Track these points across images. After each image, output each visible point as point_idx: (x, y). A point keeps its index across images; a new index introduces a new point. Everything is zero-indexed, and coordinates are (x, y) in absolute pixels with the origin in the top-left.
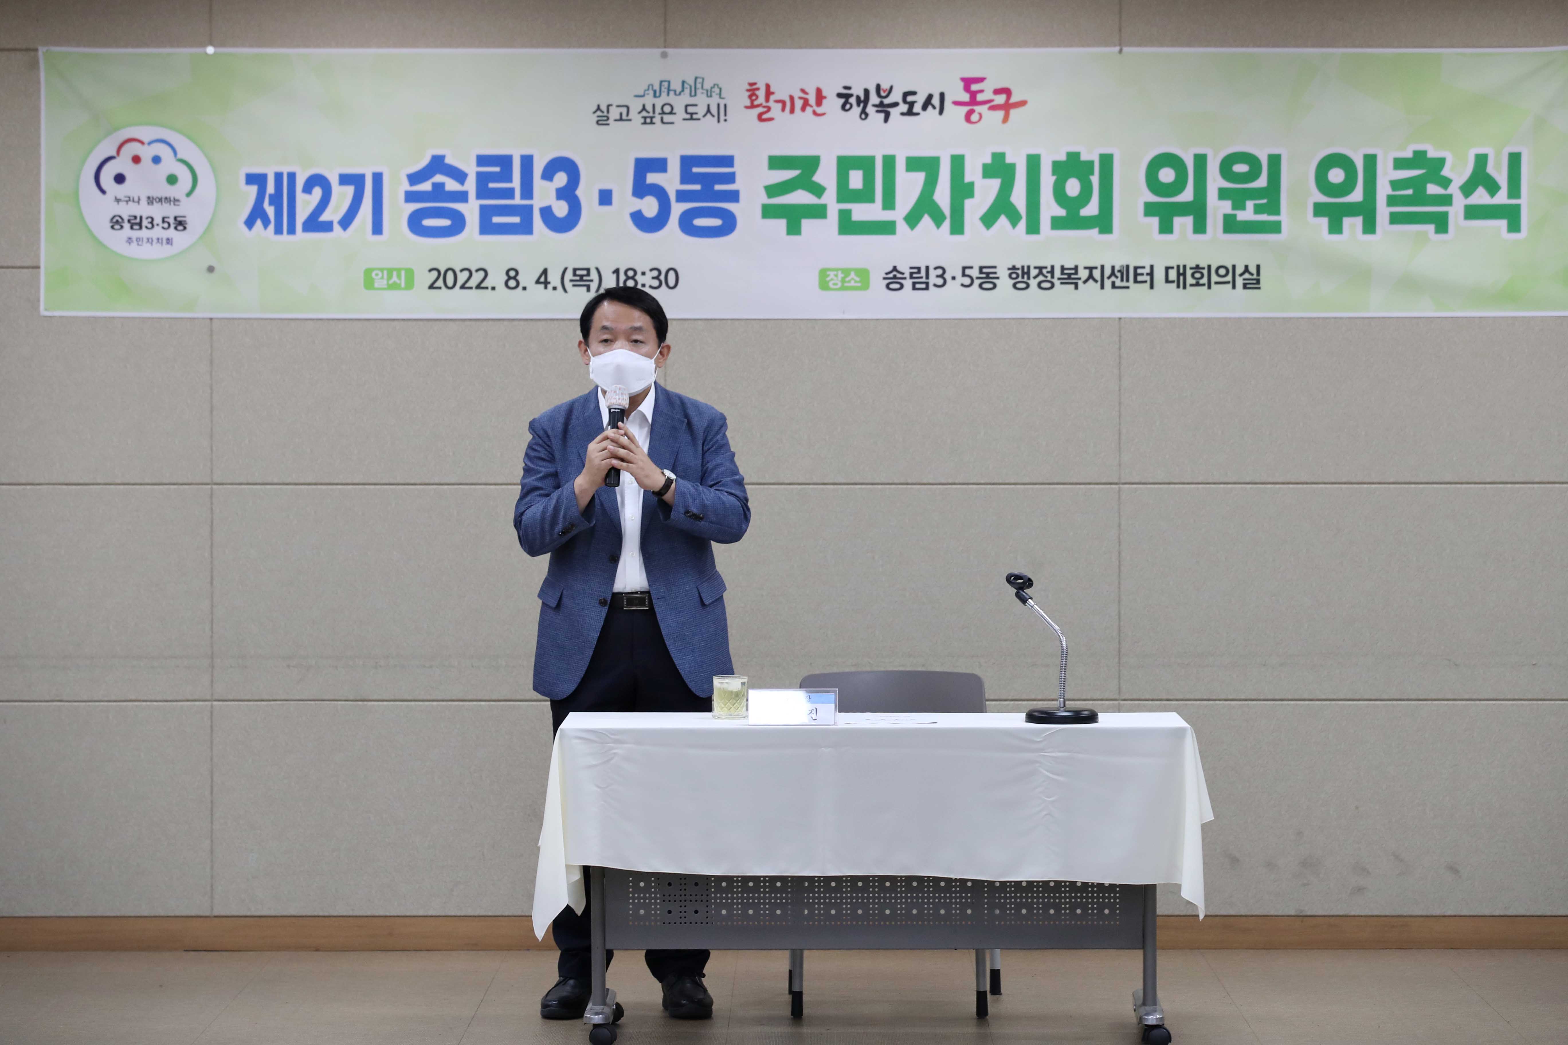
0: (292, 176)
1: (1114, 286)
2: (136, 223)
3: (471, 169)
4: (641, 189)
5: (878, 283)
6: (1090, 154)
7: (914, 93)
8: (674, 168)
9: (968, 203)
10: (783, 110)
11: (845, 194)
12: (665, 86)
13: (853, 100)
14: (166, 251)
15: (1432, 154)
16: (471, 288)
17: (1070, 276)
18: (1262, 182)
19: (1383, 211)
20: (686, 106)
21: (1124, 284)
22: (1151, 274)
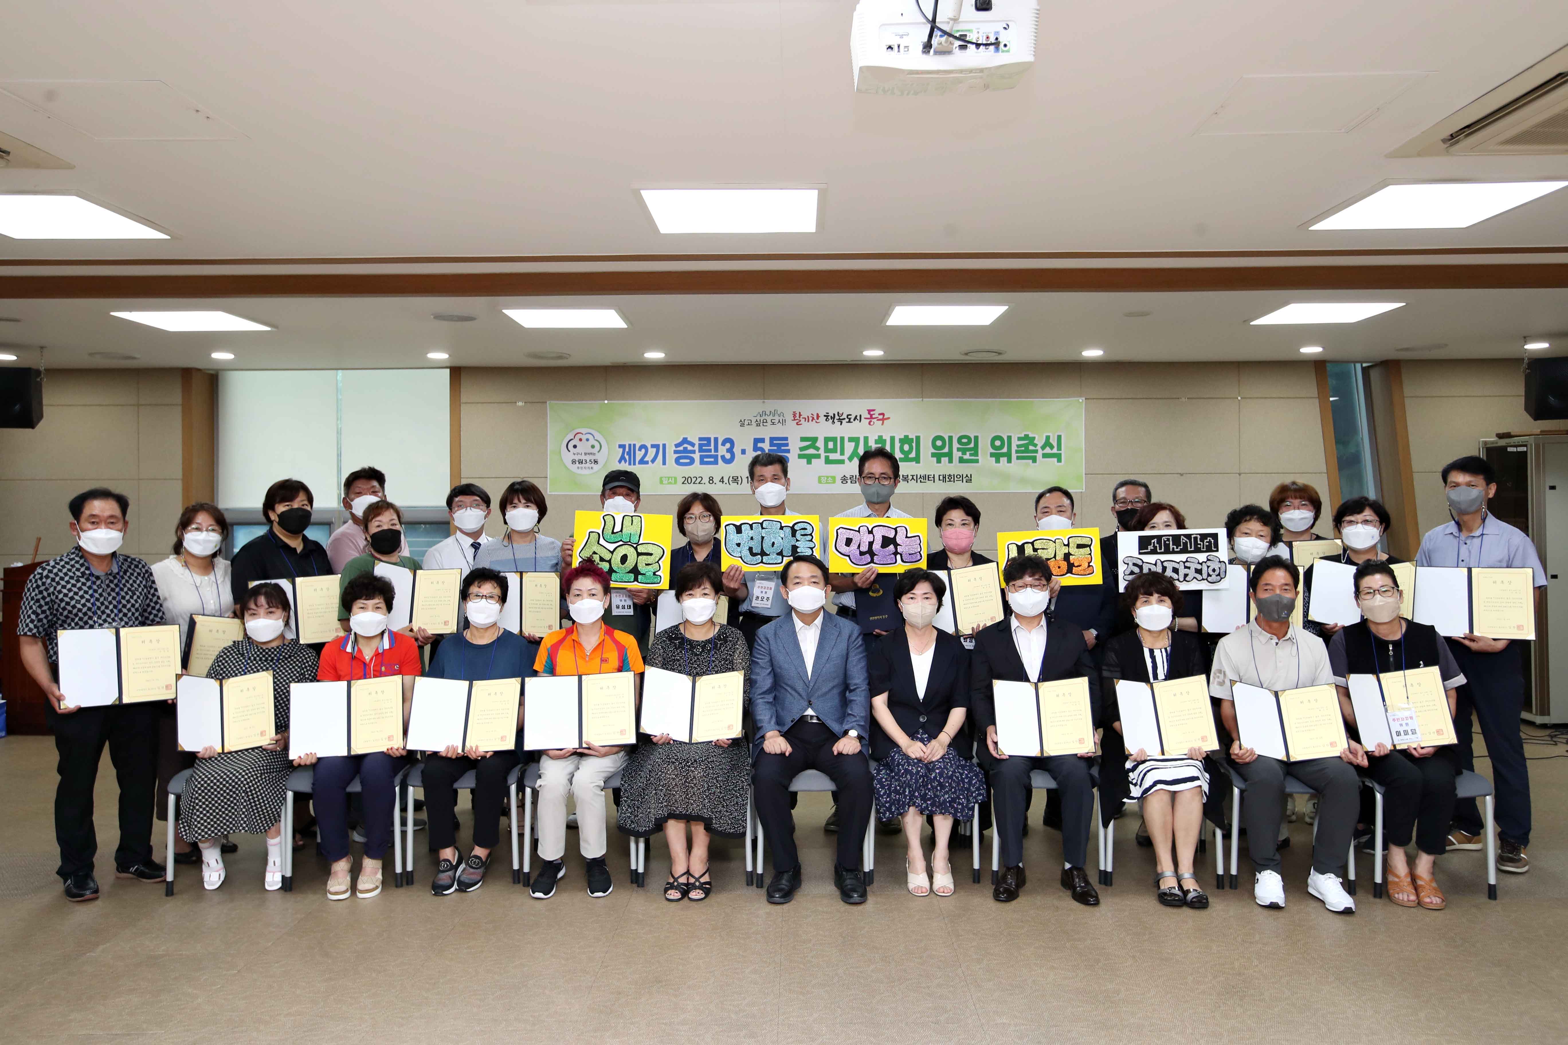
0: (634, 445)
1: (921, 482)
2: (581, 462)
3: (697, 442)
5: (838, 481)
6: (912, 436)
7: (851, 415)
8: (767, 441)
10: (805, 421)
11: (827, 450)
12: (764, 413)
13: (829, 417)
14: (591, 471)
15: (1031, 435)
18: (972, 445)
19: (1014, 456)
20: (772, 420)
21: (924, 481)
22: (934, 478)
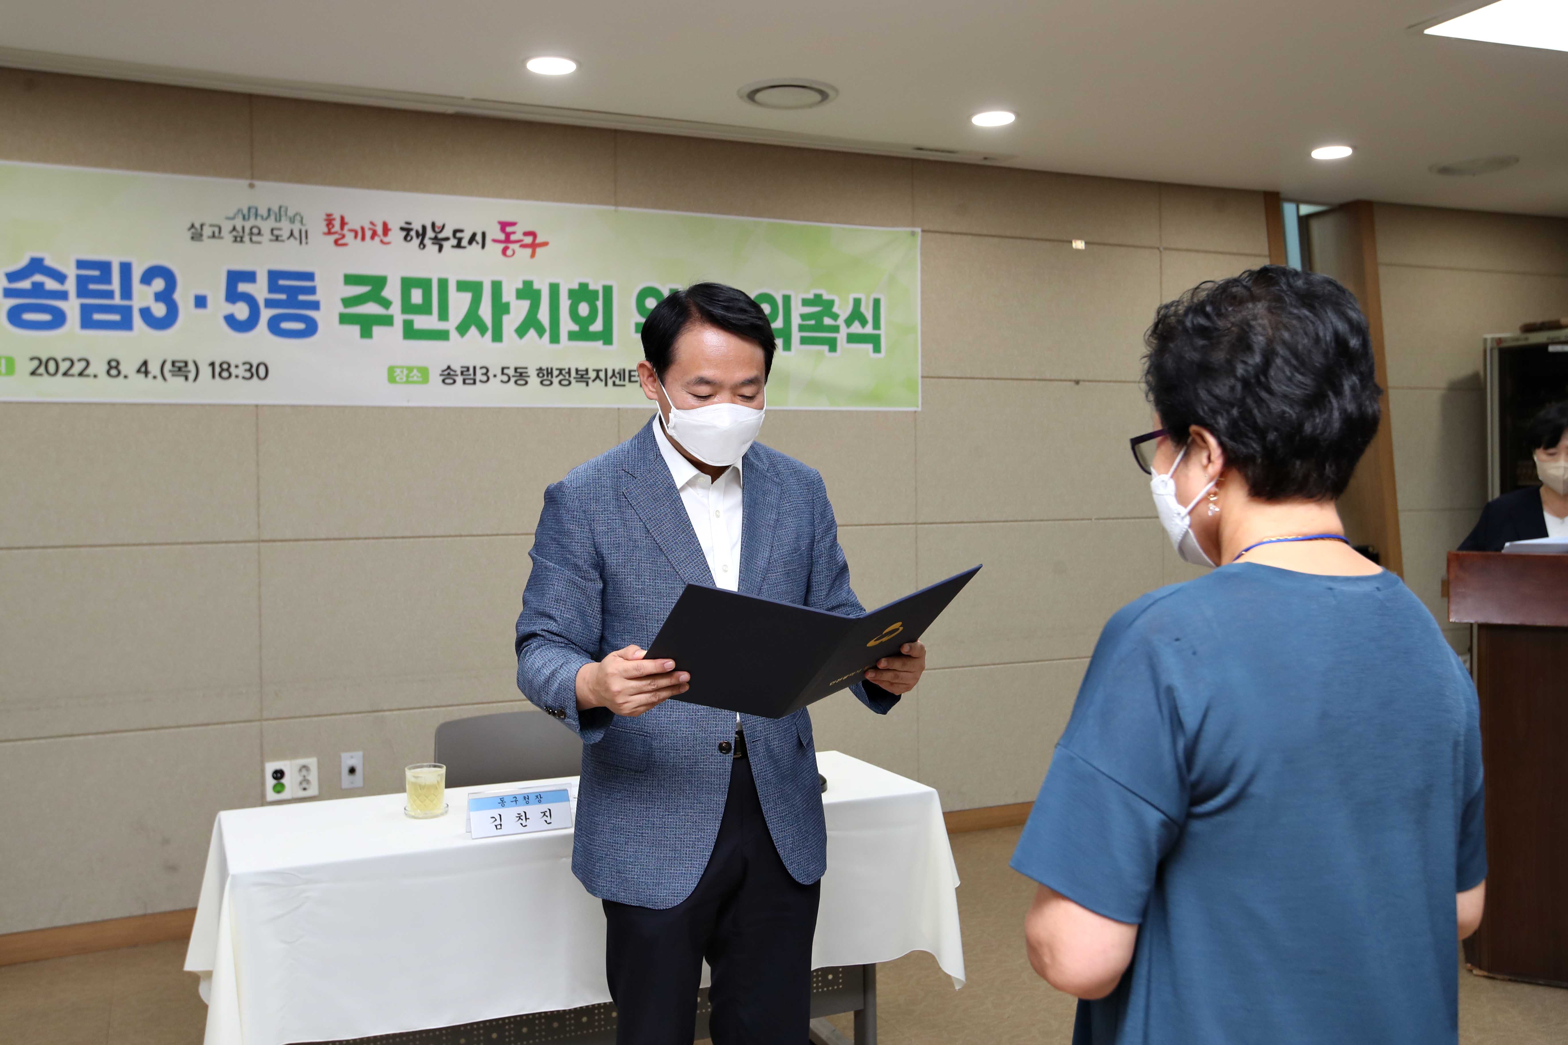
1: (614, 384)
3: (71, 272)
4: (232, 296)
5: (435, 378)
6: (595, 285)
7: (461, 231)
8: (262, 280)
9: (506, 319)
10: (356, 237)
11: (408, 307)
12: (252, 212)
13: (413, 233)
15: (826, 296)
16: (72, 375)
17: (582, 376)
19: (796, 335)
20: (272, 230)
21: (622, 383)
